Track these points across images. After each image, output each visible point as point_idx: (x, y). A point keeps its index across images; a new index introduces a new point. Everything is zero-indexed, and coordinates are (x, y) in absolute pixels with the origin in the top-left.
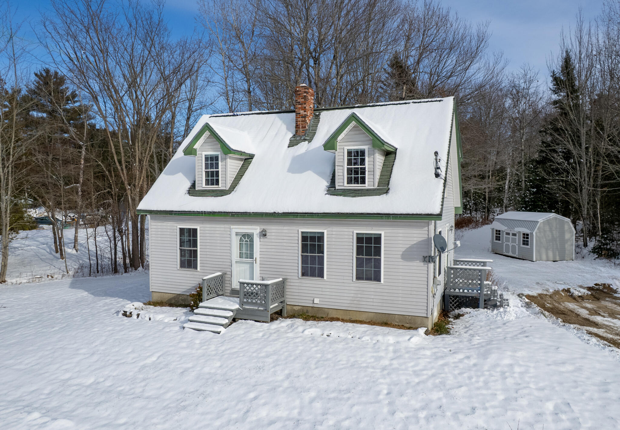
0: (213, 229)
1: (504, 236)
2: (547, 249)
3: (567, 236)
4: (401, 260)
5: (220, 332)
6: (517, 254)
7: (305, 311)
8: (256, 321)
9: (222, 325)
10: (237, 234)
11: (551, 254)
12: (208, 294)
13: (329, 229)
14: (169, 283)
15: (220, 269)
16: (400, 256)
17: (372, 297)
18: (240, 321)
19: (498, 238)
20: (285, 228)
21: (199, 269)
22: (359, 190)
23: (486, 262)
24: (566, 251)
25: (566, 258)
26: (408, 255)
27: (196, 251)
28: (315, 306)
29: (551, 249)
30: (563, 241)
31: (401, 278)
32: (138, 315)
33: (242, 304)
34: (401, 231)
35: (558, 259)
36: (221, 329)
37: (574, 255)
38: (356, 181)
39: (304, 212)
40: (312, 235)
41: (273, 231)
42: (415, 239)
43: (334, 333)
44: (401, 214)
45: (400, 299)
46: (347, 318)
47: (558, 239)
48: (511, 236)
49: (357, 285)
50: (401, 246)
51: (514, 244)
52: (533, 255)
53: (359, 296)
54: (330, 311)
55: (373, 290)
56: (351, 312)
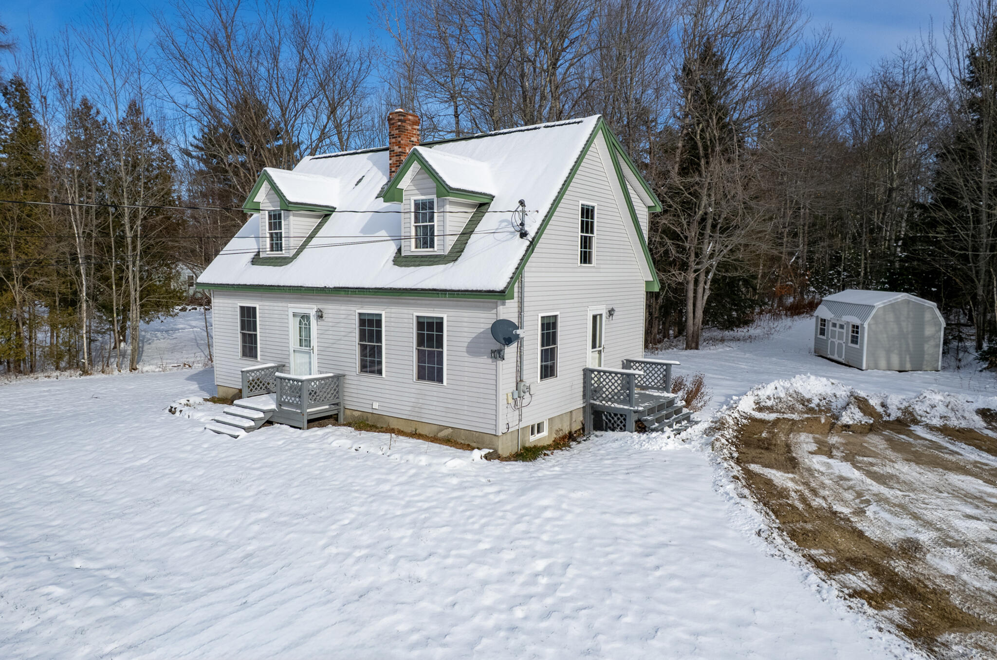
0: (271, 308)
1: (829, 328)
2: (889, 352)
3: (929, 331)
4: (466, 354)
5: (238, 436)
6: (843, 357)
7: (365, 418)
8: (291, 426)
9: (244, 429)
10: (295, 315)
11: (895, 360)
12: (251, 390)
13: (388, 310)
14: (232, 375)
15: (275, 359)
16: (464, 349)
17: (435, 403)
18: (276, 425)
19: (822, 332)
20: (343, 308)
21: (259, 359)
22: (426, 256)
23: (671, 365)
24: (926, 356)
25: (925, 367)
26: (473, 349)
27: (256, 335)
28: (375, 412)
29: (896, 351)
30: (920, 340)
31: (466, 379)
32: (181, 411)
33: (280, 404)
34: (466, 314)
35: (908, 366)
36: (242, 433)
37: (940, 363)
38: (425, 245)
39: (355, 286)
40: (370, 318)
41: (330, 311)
42: (482, 326)
43: (364, 448)
44: (459, 291)
45: (466, 408)
46: (408, 430)
47: (910, 336)
48: (837, 329)
49: (418, 387)
50: (466, 334)
51: (841, 342)
52: (862, 360)
53: (421, 401)
54: (391, 420)
55: (435, 394)
56: (413, 422)
